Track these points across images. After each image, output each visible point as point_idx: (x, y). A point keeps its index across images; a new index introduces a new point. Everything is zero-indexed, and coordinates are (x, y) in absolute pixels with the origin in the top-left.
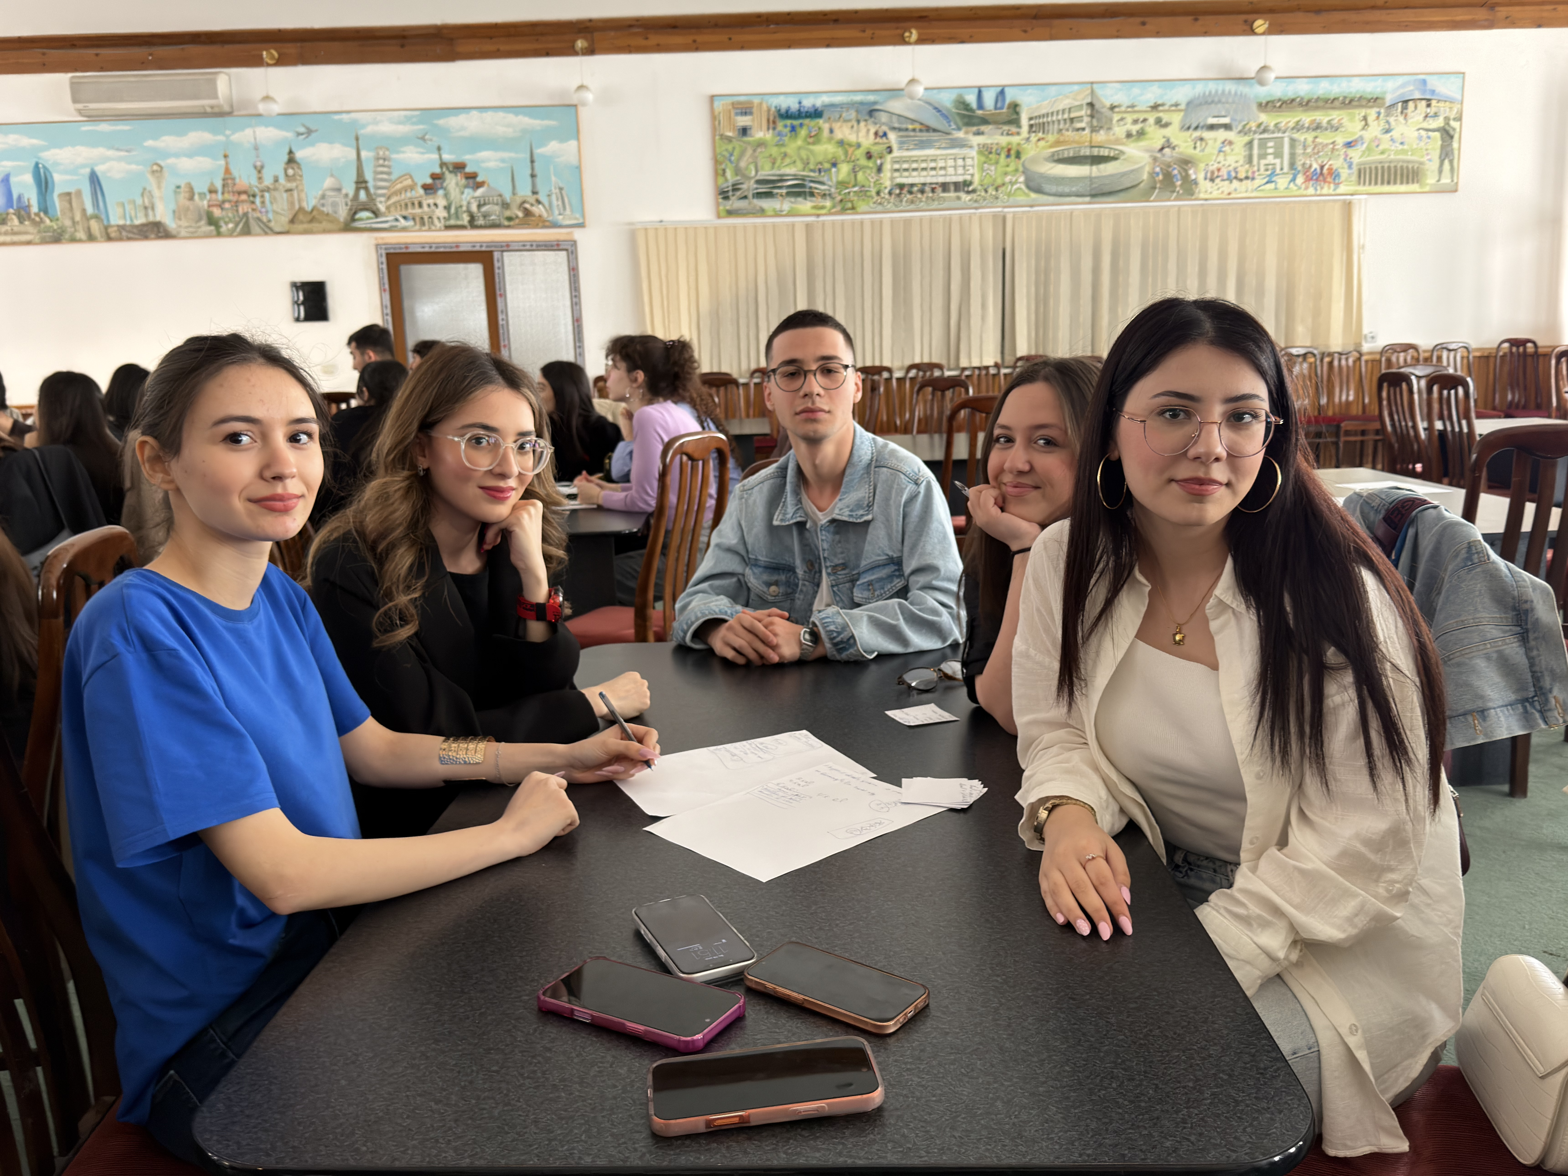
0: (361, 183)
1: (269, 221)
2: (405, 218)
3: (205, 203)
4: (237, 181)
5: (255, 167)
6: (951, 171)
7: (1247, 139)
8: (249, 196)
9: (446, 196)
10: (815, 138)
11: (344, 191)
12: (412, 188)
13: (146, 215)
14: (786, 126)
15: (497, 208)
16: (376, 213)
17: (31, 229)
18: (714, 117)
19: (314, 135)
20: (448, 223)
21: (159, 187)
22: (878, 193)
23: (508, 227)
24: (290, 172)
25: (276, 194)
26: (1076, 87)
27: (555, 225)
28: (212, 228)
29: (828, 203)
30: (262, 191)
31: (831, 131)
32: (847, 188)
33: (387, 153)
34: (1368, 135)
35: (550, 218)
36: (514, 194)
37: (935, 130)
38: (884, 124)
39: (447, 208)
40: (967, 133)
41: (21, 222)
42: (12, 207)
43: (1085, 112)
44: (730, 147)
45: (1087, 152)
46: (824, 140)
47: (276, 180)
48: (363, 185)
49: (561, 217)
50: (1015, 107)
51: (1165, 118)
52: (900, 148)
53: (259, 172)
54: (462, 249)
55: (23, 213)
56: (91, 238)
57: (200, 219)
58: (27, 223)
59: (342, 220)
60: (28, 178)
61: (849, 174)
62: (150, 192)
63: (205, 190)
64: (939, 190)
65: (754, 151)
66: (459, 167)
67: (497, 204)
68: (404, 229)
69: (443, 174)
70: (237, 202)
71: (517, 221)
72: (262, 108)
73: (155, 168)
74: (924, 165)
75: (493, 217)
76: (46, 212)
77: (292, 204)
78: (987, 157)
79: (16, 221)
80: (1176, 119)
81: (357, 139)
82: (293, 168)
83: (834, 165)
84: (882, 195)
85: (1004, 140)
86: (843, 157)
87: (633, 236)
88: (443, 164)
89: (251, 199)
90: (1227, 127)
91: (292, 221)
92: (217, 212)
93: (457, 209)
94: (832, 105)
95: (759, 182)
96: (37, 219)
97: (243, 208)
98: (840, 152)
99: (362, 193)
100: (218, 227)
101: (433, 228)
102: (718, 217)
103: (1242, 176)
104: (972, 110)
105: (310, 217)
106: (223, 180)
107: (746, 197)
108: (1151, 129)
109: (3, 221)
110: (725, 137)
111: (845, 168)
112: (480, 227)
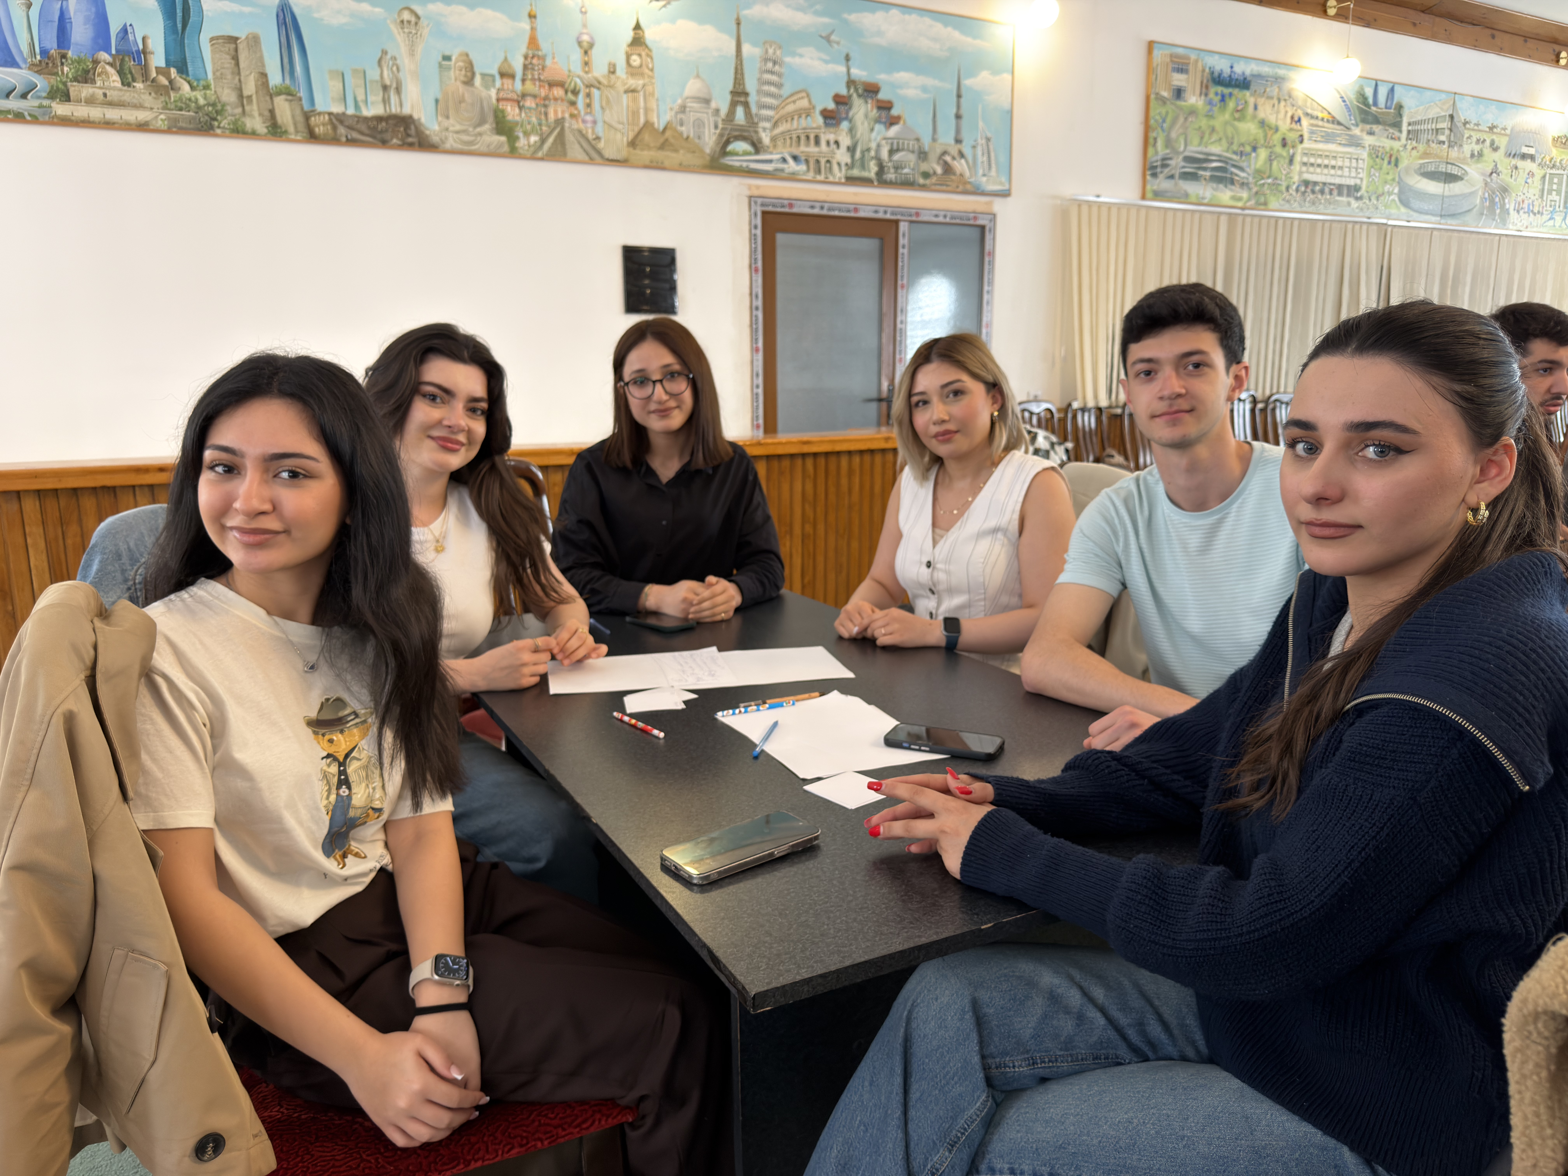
0: (739, 95)
1: (598, 138)
2: (795, 158)
3: (493, 93)
4: (548, 62)
5: (580, 43)
7: (1542, 172)
8: (566, 92)
9: (852, 131)
10: (1240, 114)
11: (713, 105)
12: (807, 113)
13: (386, 101)
14: (1217, 94)
15: (912, 158)
16: (757, 147)
17: (148, 99)
18: (1150, 70)
19: (674, 5)
21: (412, 53)
22: (1288, 188)
23: (923, 188)
24: (635, 60)
26: (1443, 96)
27: (977, 191)
28: (503, 139)
29: (1245, 195)
30: (589, 86)
31: (1256, 107)
32: (1263, 178)
33: (779, 53)
35: (972, 180)
36: (934, 140)
37: (1339, 123)
39: (851, 150)
40: (1362, 131)
41: (126, 83)
42: (107, 49)
43: (1445, 125)
44: (1164, 111)
45: (1442, 168)
46: (1249, 117)
48: (742, 99)
49: (984, 179)
50: (1400, 107)
51: (1497, 141)
52: (1310, 139)
53: (586, 52)
54: (861, 214)
55: (131, 64)
56: (276, 131)
57: (482, 122)
58: (139, 85)
59: (708, 151)
61: (1265, 163)
62: (394, 58)
63: (494, 71)
64: (1335, 192)
65: (1186, 119)
66: (871, 90)
67: (913, 152)
68: (793, 177)
69: (850, 97)
70: (546, 98)
71: (934, 180)
73: (406, 16)
74: (1326, 162)
75: (906, 171)
76: (183, 70)
77: (635, 114)
78: (1374, 161)
79: (115, 79)
80: (1503, 143)
81: (738, 23)
82: (640, 55)
83: (1254, 149)
84: (1291, 191)
85: (1388, 144)
86: (1262, 142)
88: (851, 83)
89: (570, 96)
90: (1532, 158)
91: (633, 144)
92: (512, 112)
93: (863, 152)
94: (1259, 76)
95: (1186, 160)
96: (164, 81)
97: (556, 111)
98: (1260, 134)
99: (740, 112)
100: (512, 139)
101: (831, 179)
102: (1143, 197)
103: (1536, 210)
104: (1368, 105)
105: (662, 140)
106: (526, 57)
107: (1172, 177)
108: (1487, 151)
109: (86, 76)
110: (1158, 98)
111: (1263, 155)
112: (889, 184)
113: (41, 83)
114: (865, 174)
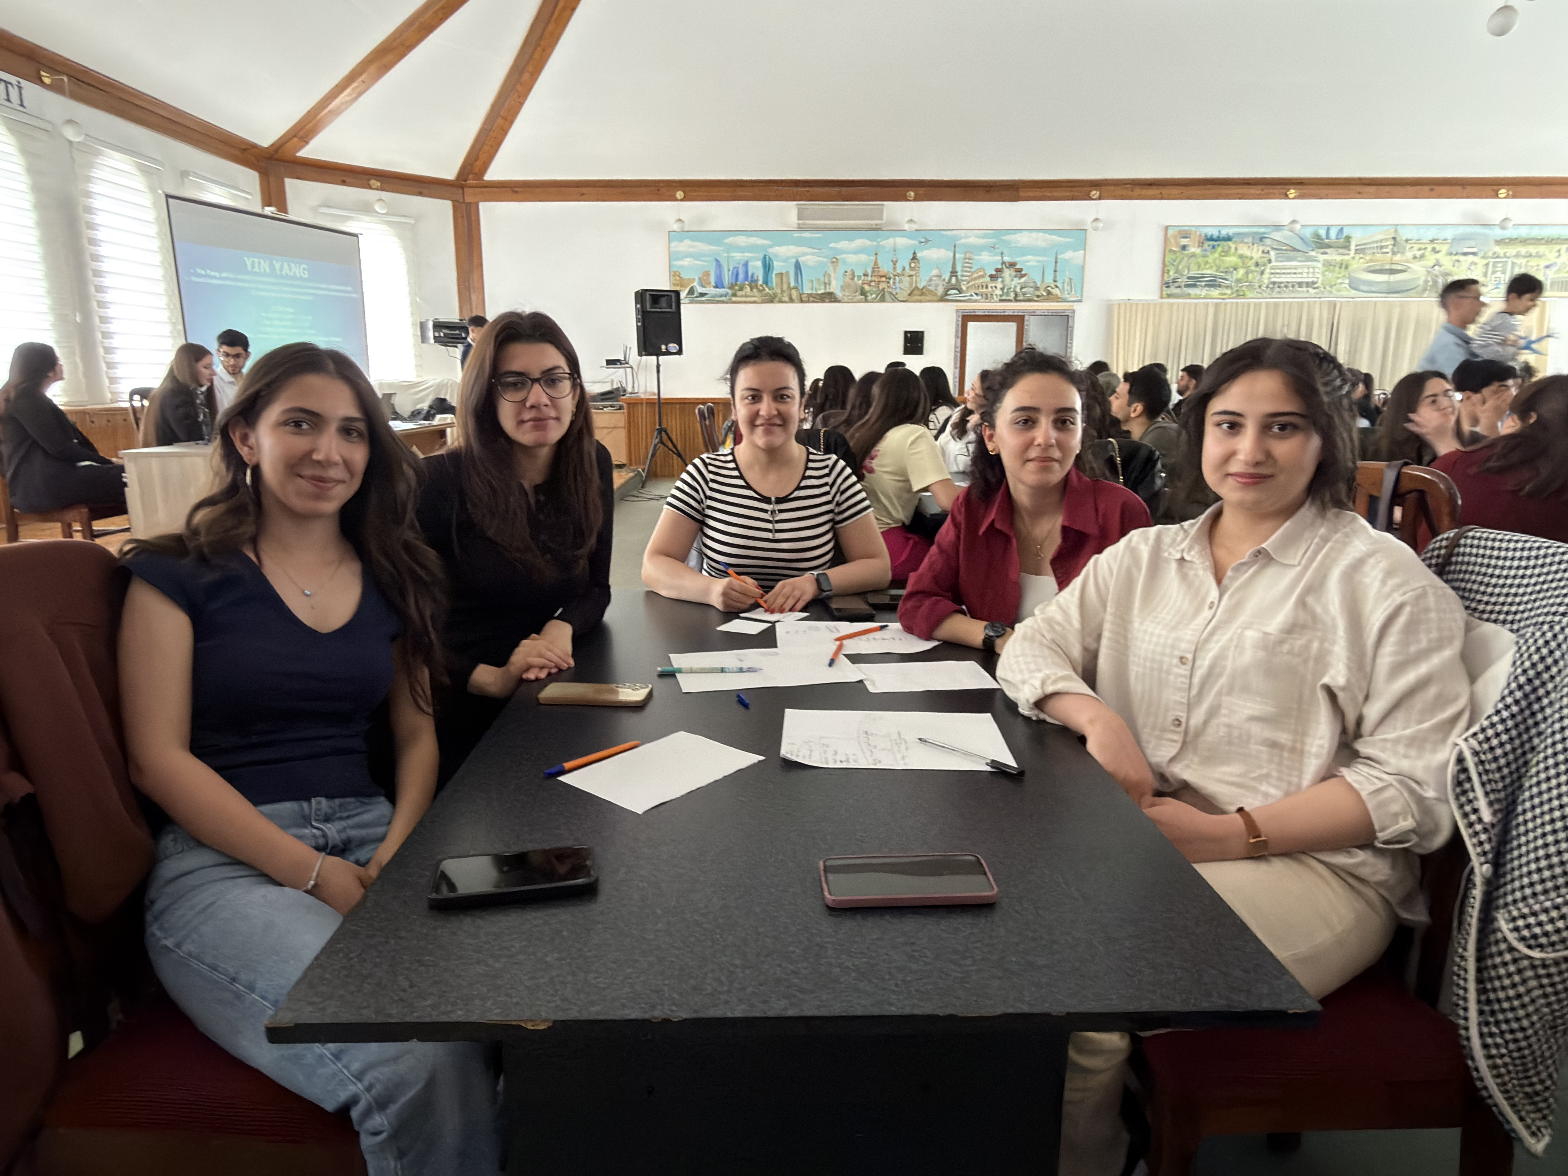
0: (954, 273)
1: (896, 294)
2: (977, 294)
3: (860, 282)
4: (881, 269)
5: (892, 261)
6: (1305, 275)
7: (1485, 261)
8: (886, 278)
10: (1226, 253)
11: (943, 278)
12: (983, 276)
14: (1209, 245)
15: (1031, 290)
16: (960, 291)
17: (757, 294)
18: (1166, 239)
19: (930, 243)
21: (835, 272)
22: (1260, 287)
23: (1037, 301)
24: (913, 265)
25: (903, 277)
26: (1386, 228)
27: (1065, 301)
28: (863, 297)
29: (1229, 292)
31: (1236, 249)
32: (1242, 283)
33: (972, 255)
34: (1559, 261)
35: (1062, 297)
36: (1043, 281)
37: (1298, 251)
38: (1268, 246)
39: (1002, 289)
40: (1317, 253)
41: (751, 290)
42: (748, 281)
43: (1390, 243)
44: (1174, 257)
45: (1388, 267)
46: (1231, 254)
47: (904, 269)
49: (1069, 296)
50: (1348, 238)
51: (1438, 247)
52: (1277, 261)
53: (895, 264)
54: (1006, 314)
55: (753, 284)
56: (791, 300)
57: (856, 292)
58: (755, 290)
59: (940, 294)
60: (759, 264)
61: (1243, 275)
63: (861, 274)
64: (1297, 286)
65: (1189, 259)
66: (1012, 265)
67: (1032, 287)
68: (976, 301)
70: (879, 281)
71: (1042, 298)
72: (906, 227)
73: (834, 260)
74: (1289, 271)
75: (1028, 295)
76: (767, 284)
77: (911, 284)
78: (1328, 268)
79: (748, 289)
80: (1444, 248)
81: (955, 246)
82: (915, 263)
83: (1236, 269)
84: (1262, 288)
85: (1339, 258)
86: (1241, 265)
87: (1111, 308)
88: (1003, 263)
89: (888, 280)
90: (1474, 254)
91: (910, 295)
92: (867, 287)
94: (1240, 234)
95: (1189, 278)
96: (761, 288)
97: (882, 285)
98: (1240, 262)
99: (954, 279)
100: (866, 296)
101: (992, 301)
102: (1162, 297)
104: (1322, 239)
105: (921, 292)
106: (873, 268)
107: (1180, 287)
108: (1428, 253)
109: (741, 289)
110: (1171, 251)
111: (1241, 272)
112: (1020, 301)
113: (730, 292)
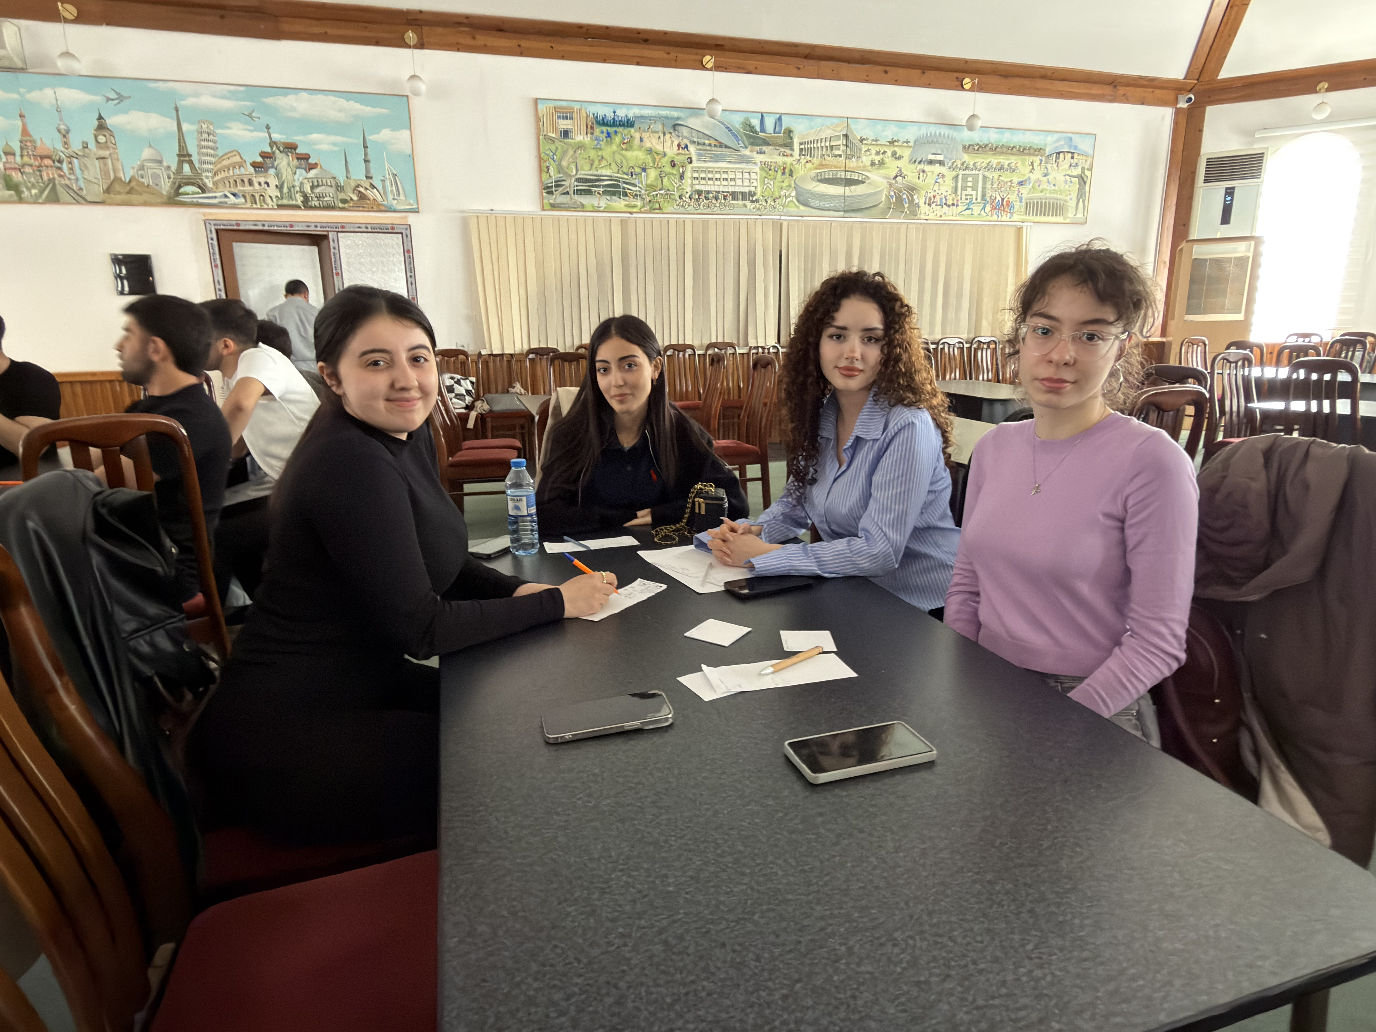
0: (184, 156)
1: (81, 189)
2: (234, 195)
3: (1, 165)
4: (38, 144)
5: (59, 131)
6: (739, 182)
7: (954, 173)
8: (54, 162)
9: (278, 175)
10: (627, 145)
11: (165, 164)
12: (240, 165)
14: (602, 132)
15: (331, 191)
16: (203, 189)
18: (538, 119)
19: (126, 102)
20: (280, 202)
22: (680, 197)
23: (343, 209)
24: (102, 139)
25: (86, 161)
26: (835, 121)
27: (390, 209)
28: (12, 192)
29: (639, 203)
31: (641, 140)
32: (656, 191)
33: (211, 127)
34: (1034, 177)
35: (385, 203)
36: (348, 177)
37: (727, 147)
38: (685, 137)
39: (280, 187)
40: (751, 151)
43: (842, 141)
44: (553, 148)
46: (635, 147)
47: (85, 146)
48: (187, 159)
49: (395, 202)
50: (789, 132)
51: (899, 152)
52: (699, 160)
53: (65, 136)
54: (296, 229)
59: (164, 193)
61: (656, 179)
64: (730, 198)
65: (575, 152)
66: (290, 148)
67: (331, 186)
68: (234, 206)
69: (274, 153)
70: (40, 166)
71: (352, 204)
72: (61, 65)
74: (718, 176)
75: (327, 199)
77: (107, 173)
78: (767, 173)
80: (906, 153)
81: (177, 110)
82: (105, 136)
83: (644, 170)
84: (684, 199)
85: (780, 160)
86: (651, 164)
87: (465, 224)
88: (272, 143)
89: (57, 164)
90: (941, 163)
91: (107, 191)
92: (16, 176)
94: (644, 117)
95: (578, 180)
97: (48, 174)
98: (649, 159)
99: (186, 167)
100: (19, 193)
101: (265, 206)
102: (543, 209)
103: (950, 203)
104: (756, 132)
105: (128, 188)
106: (21, 142)
107: (568, 193)
108: (888, 160)
110: (547, 138)
111: (653, 174)
112: (315, 208)
114: (294, 202)
